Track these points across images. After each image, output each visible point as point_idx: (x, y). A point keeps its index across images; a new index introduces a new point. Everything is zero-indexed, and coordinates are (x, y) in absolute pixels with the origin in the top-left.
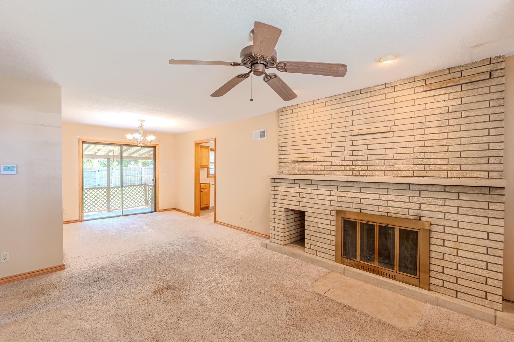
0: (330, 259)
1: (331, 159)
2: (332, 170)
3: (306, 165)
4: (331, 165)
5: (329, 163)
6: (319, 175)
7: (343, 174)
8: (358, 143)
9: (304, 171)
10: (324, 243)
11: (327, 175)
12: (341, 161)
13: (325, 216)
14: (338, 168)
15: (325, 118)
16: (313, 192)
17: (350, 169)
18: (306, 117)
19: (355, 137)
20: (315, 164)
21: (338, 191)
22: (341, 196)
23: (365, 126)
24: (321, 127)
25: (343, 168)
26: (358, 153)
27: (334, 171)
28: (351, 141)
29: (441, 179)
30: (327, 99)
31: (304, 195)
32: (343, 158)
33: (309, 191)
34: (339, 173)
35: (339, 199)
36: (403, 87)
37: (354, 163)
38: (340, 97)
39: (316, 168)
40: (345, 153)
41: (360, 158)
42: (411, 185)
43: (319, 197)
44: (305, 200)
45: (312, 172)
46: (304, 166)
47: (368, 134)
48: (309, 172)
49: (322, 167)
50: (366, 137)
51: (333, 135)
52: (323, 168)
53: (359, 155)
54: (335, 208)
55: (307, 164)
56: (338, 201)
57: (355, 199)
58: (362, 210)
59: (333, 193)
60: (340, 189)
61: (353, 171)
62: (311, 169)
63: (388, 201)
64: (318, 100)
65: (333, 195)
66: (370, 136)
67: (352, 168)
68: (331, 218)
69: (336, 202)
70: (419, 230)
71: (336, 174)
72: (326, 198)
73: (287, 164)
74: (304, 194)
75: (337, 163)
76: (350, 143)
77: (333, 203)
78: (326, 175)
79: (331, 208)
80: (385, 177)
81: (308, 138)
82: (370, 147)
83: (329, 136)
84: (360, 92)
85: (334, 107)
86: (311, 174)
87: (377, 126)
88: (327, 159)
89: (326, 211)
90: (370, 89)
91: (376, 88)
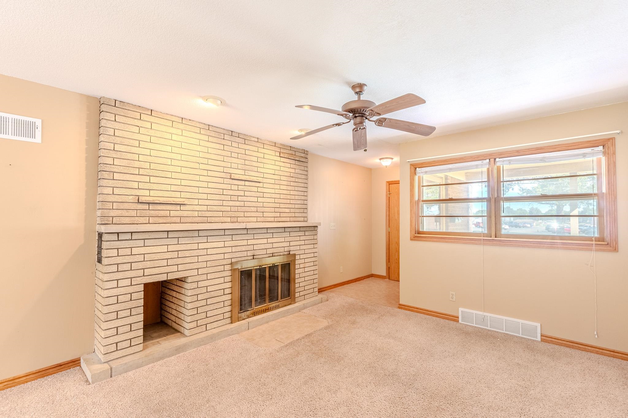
0: (224, 324)
1: (207, 203)
2: (207, 217)
3: (167, 209)
4: (206, 210)
5: (205, 208)
6: (189, 223)
7: (221, 221)
8: (235, 188)
9: (165, 218)
10: (216, 309)
11: (202, 223)
12: (219, 206)
13: (218, 273)
14: (216, 214)
15: (199, 148)
16: (201, 246)
17: (228, 215)
18: (169, 136)
19: (234, 181)
20: (183, 208)
21: (232, 240)
22: (236, 245)
23: (242, 172)
24: (194, 159)
25: (220, 214)
26: (235, 198)
27: (210, 218)
28: (229, 184)
29: (286, 223)
30: (202, 125)
31: (187, 254)
32: (220, 203)
33: (195, 246)
34: (217, 219)
35: (234, 249)
36: (269, 147)
37: (233, 208)
38: (218, 130)
39: (185, 214)
40: (223, 197)
41: (238, 204)
42: (285, 228)
43: (210, 251)
44: (188, 260)
45: (178, 220)
46: (163, 210)
47: (245, 181)
48: (174, 220)
49: (194, 213)
50: (243, 183)
51: (210, 173)
52: (196, 214)
53: (237, 201)
54: (229, 261)
55: (171, 207)
56: (234, 252)
57: (249, 246)
58: (255, 257)
59: (227, 244)
60: (235, 237)
61: (231, 217)
62: (177, 215)
63: (273, 243)
64: (190, 120)
65: (227, 246)
66: (247, 183)
67: (230, 214)
68: (224, 274)
69: (231, 253)
70: (290, 262)
71: (213, 221)
72: (219, 251)
73: (126, 206)
74: (186, 251)
75: (215, 208)
76: (229, 187)
77: (227, 256)
78: (200, 223)
79: (225, 262)
80: (257, 223)
81: (171, 169)
82: (247, 194)
83: (205, 173)
84: (239, 135)
85: (211, 139)
86: (177, 222)
87: (253, 175)
88: (201, 202)
89: (219, 267)
90: (247, 136)
91: (252, 138)
